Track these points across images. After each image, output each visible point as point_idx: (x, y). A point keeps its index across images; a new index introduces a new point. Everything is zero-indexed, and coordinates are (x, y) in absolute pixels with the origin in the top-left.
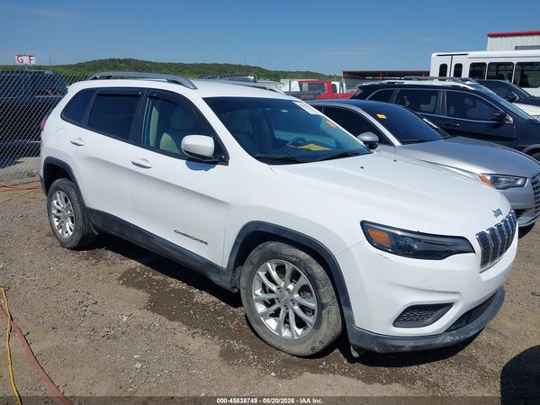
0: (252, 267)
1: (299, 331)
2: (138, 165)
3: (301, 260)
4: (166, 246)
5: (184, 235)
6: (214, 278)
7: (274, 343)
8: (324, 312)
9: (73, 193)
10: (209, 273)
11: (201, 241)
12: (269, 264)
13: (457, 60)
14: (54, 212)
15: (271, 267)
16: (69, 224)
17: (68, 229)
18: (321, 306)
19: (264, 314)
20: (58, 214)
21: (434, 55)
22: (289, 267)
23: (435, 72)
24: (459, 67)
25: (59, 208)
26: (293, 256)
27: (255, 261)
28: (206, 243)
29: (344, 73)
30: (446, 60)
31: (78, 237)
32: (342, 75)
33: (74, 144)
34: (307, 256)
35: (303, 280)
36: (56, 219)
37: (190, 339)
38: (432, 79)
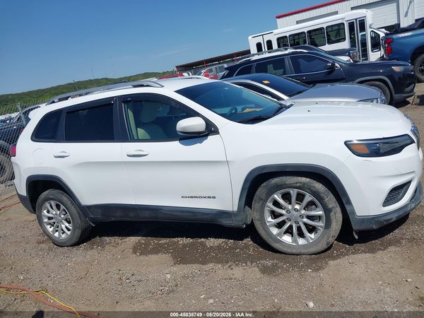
0: (261, 202)
1: (312, 236)
2: (134, 156)
3: (304, 184)
4: (176, 211)
5: (192, 197)
6: (226, 222)
7: (294, 251)
8: (332, 214)
9: (65, 198)
10: (220, 220)
11: (209, 197)
12: (276, 196)
13: (267, 38)
14: (46, 220)
15: (277, 197)
16: (65, 225)
17: (65, 231)
18: (327, 211)
19: (279, 234)
20: (52, 221)
21: (250, 37)
22: (294, 193)
23: (254, 50)
24: (269, 43)
25: (50, 215)
26: (297, 183)
27: (263, 197)
28: (214, 197)
29: (177, 67)
30: (259, 40)
31: (78, 233)
32: (176, 69)
33: (59, 157)
34: (308, 180)
35: (308, 198)
36: (49, 226)
37: (230, 272)
38: (253, 55)
